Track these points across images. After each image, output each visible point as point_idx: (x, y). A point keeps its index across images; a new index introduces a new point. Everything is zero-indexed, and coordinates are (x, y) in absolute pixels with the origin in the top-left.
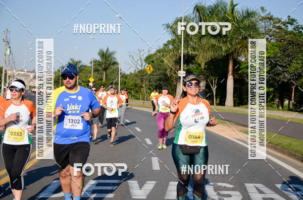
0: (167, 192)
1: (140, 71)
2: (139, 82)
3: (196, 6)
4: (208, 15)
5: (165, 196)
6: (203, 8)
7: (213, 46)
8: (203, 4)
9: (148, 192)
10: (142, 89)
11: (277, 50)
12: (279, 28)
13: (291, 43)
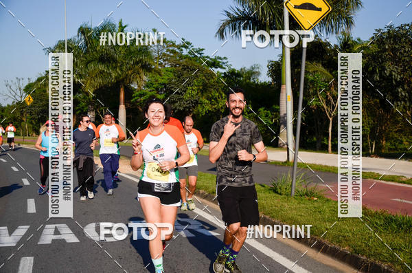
0: (42, 237)
1: (18, 103)
2: (18, 115)
3: (81, 27)
4: (95, 38)
5: (38, 241)
6: (89, 30)
7: (102, 72)
8: (89, 25)
9: (19, 238)
10: (22, 123)
11: (171, 75)
12: (173, 52)
13: (185, 68)
